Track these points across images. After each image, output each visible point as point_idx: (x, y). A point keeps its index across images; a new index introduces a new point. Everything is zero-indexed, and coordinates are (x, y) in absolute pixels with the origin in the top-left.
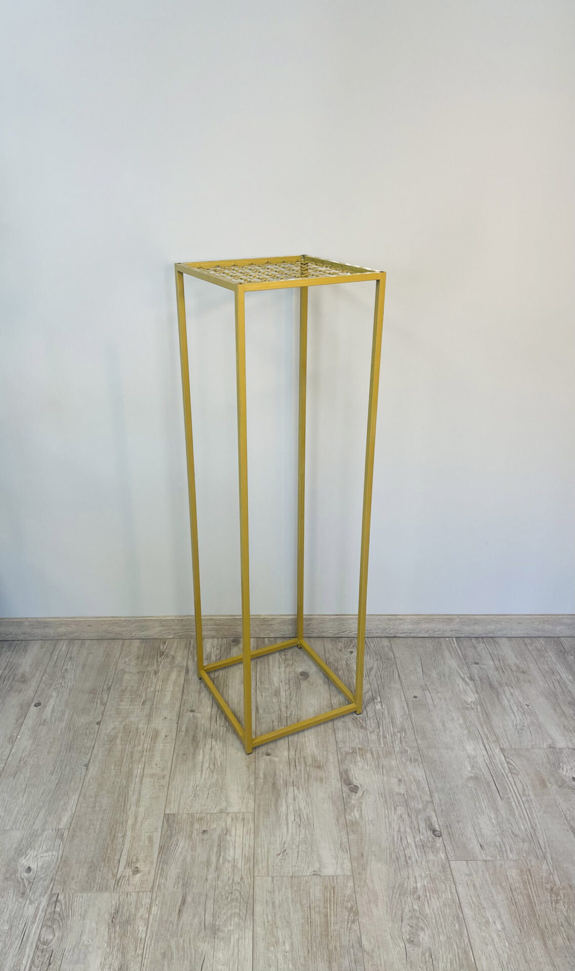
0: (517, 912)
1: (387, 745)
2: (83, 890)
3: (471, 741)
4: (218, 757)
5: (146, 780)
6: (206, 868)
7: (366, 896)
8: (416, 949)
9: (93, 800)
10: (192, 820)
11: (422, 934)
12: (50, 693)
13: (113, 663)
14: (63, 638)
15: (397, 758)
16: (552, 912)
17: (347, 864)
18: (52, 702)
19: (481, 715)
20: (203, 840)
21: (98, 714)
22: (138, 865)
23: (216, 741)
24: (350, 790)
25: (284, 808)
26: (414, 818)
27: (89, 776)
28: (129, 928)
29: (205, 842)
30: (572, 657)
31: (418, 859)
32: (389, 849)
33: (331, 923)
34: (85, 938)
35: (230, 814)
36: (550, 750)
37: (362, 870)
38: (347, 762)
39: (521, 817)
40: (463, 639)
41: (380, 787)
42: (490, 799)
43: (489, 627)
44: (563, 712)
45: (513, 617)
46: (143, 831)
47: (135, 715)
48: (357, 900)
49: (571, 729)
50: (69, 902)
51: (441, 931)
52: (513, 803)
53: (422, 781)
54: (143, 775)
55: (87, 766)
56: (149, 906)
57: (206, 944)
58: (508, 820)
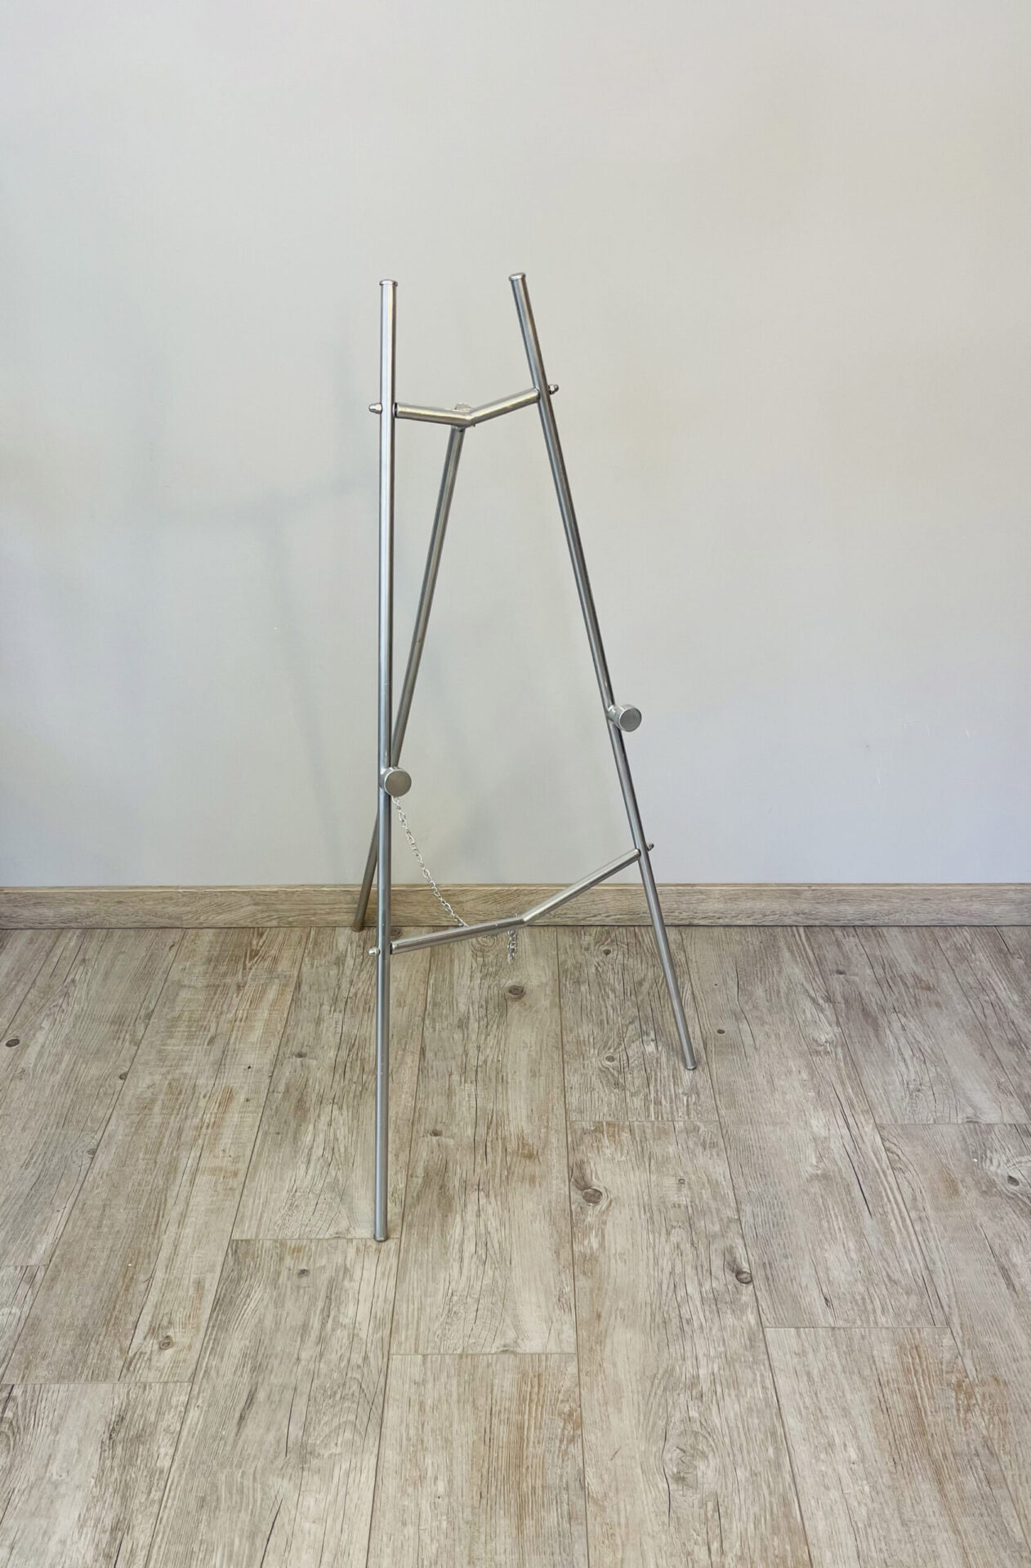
0: (889, 1426)
1: (662, 1119)
2: (60, 1378)
3: (821, 1113)
4: (340, 1136)
5: (203, 1180)
6: (299, 1339)
7: (601, 1391)
8: (690, 1493)
9: (99, 1213)
10: (281, 1251)
11: (701, 1466)
12: (38, 1022)
13: (162, 970)
14: (72, 925)
15: (679, 1141)
16: (958, 1428)
17: (569, 1333)
18: (40, 1037)
19: (842, 1064)
20: (298, 1287)
21: (124, 1061)
22: (170, 1333)
23: (341, 1108)
24: (584, 1198)
25: (458, 1230)
26: (702, 1249)
27: (96, 1171)
28: (141, 1450)
29: (302, 1291)
30: (1021, 962)
31: (704, 1324)
32: (651, 1305)
33: (528, 1442)
34: (54, 1468)
35: (355, 1242)
36: (970, 1128)
37: (597, 1343)
38: (583, 1147)
39: (905, 1248)
40: (818, 929)
41: (642, 1193)
42: (850, 1215)
43: (866, 907)
44: (998, 1059)
45: (913, 888)
46: (185, 1271)
47: (194, 1062)
48: (582, 1398)
49: (1011, 1089)
50: (32, 1401)
51: (740, 1460)
52: (893, 1224)
53: (724, 1183)
54: (197, 1170)
55: (93, 1152)
56: (183, 1409)
57: (286, 1481)
58: (881, 1253)
